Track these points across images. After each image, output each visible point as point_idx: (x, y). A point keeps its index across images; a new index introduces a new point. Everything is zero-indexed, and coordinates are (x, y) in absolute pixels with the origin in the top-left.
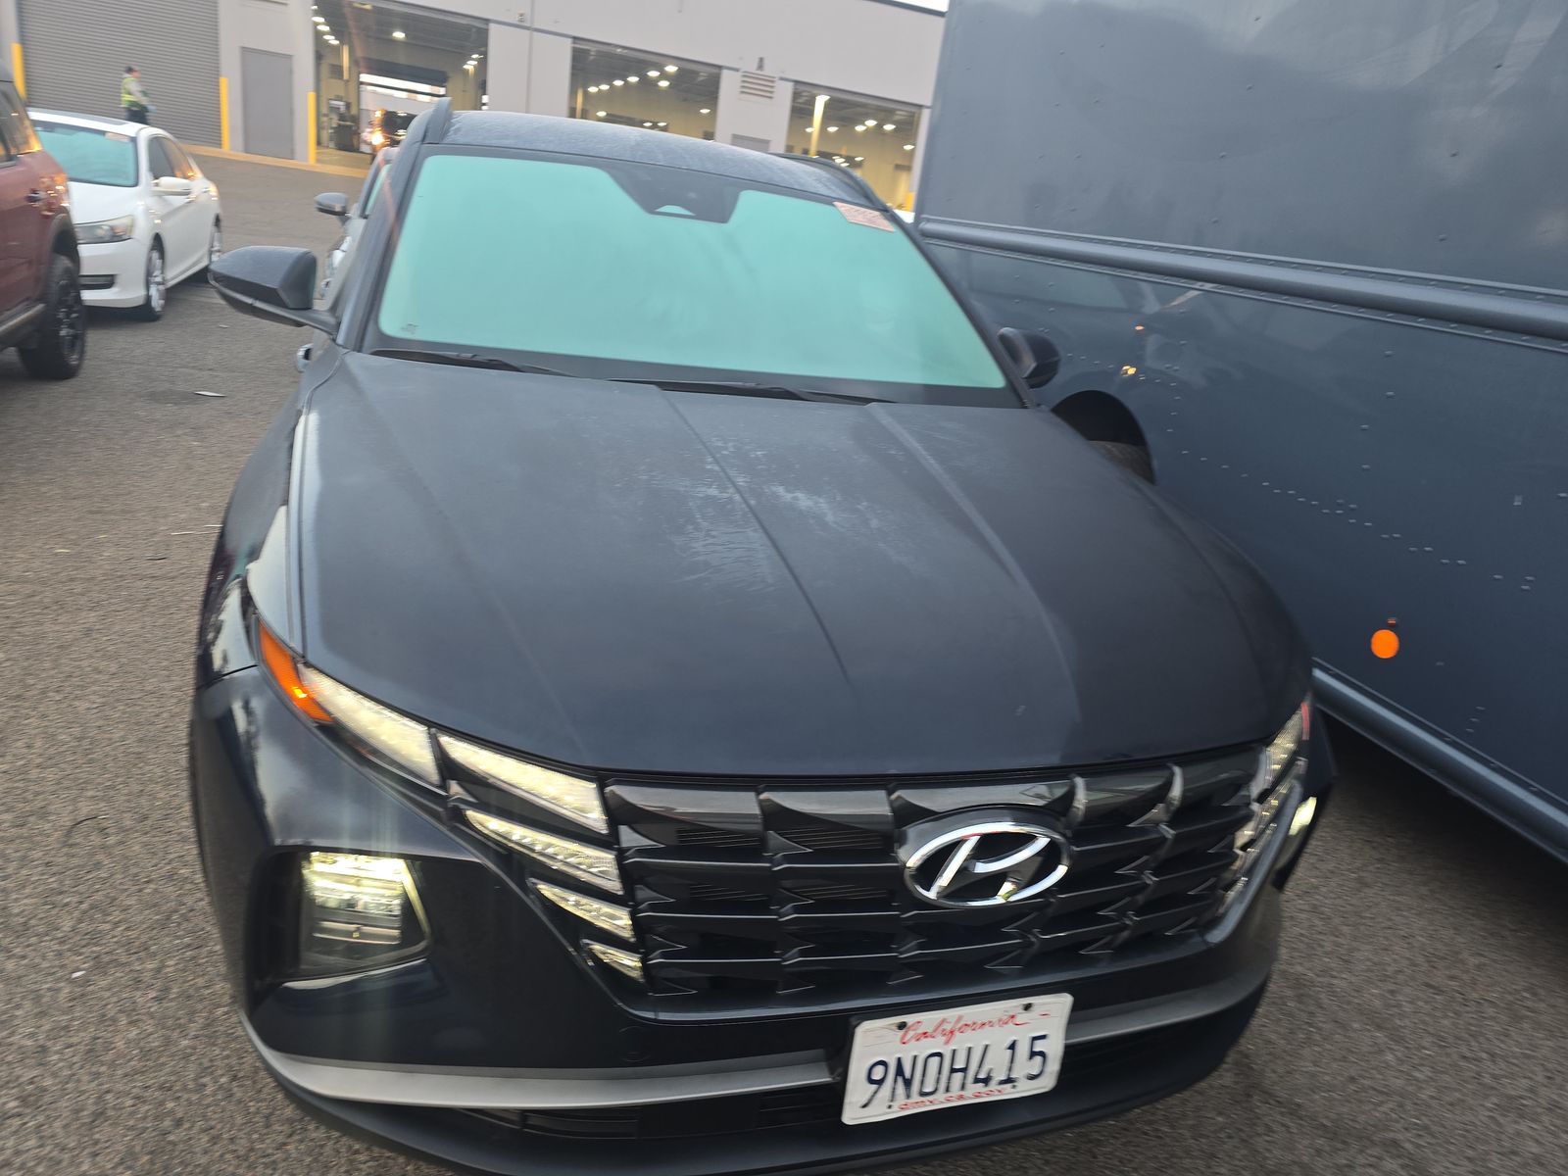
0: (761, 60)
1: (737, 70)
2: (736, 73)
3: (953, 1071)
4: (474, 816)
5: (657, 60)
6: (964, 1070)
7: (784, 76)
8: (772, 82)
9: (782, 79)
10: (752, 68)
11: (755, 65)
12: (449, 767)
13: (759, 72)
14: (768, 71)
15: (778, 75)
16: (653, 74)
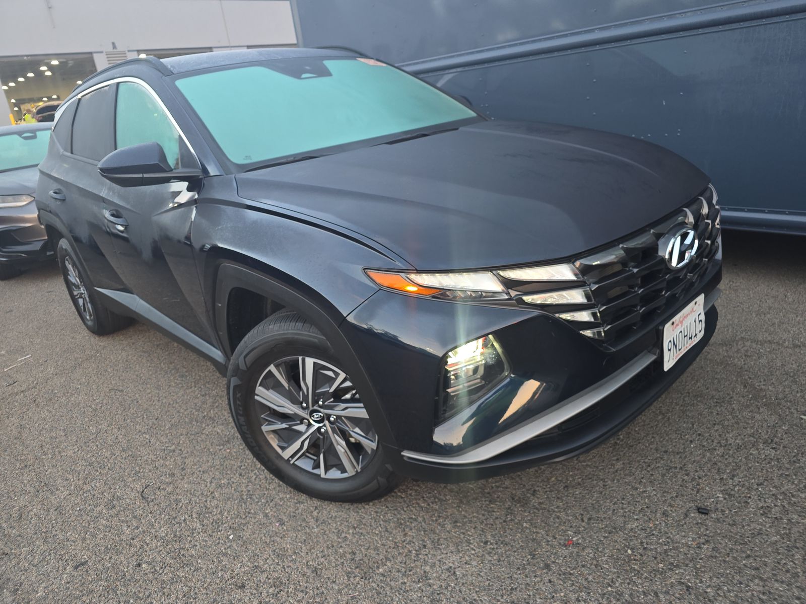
0: (113, 44)
1: (102, 52)
2: (101, 54)
3: (685, 337)
4: (528, 299)
5: (43, 59)
6: (687, 336)
7: (129, 49)
8: (125, 54)
9: (129, 51)
10: (110, 49)
11: (111, 46)
12: (509, 284)
13: (115, 50)
14: (120, 48)
15: (126, 50)
16: (43, 68)
